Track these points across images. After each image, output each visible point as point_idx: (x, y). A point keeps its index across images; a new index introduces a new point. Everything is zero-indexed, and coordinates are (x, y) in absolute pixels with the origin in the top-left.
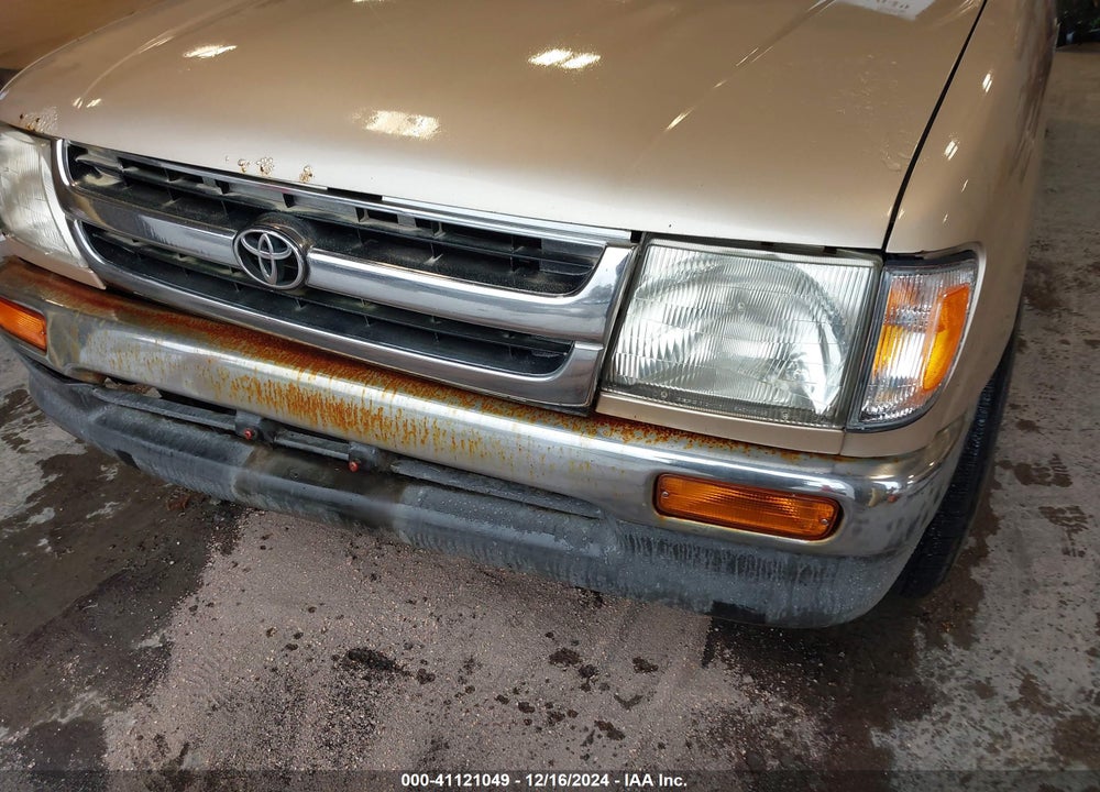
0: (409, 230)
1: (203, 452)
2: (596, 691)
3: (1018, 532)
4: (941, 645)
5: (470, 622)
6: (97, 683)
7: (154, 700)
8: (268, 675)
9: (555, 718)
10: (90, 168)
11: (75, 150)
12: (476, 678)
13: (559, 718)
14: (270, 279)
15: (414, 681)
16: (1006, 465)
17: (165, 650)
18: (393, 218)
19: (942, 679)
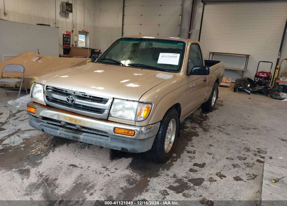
0: (88, 97)
1: (55, 129)
2: (108, 171)
3: (183, 159)
4: (164, 170)
5: (90, 162)
6: (29, 165)
7: (38, 167)
8: (57, 166)
9: (100, 173)
10: (48, 89)
11: (47, 86)
12: (89, 169)
13: (101, 173)
14: (70, 102)
15: (80, 168)
16: (186, 151)
17: (41, 162)
18: (86, 95)
19: (162, 174)
